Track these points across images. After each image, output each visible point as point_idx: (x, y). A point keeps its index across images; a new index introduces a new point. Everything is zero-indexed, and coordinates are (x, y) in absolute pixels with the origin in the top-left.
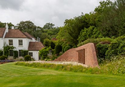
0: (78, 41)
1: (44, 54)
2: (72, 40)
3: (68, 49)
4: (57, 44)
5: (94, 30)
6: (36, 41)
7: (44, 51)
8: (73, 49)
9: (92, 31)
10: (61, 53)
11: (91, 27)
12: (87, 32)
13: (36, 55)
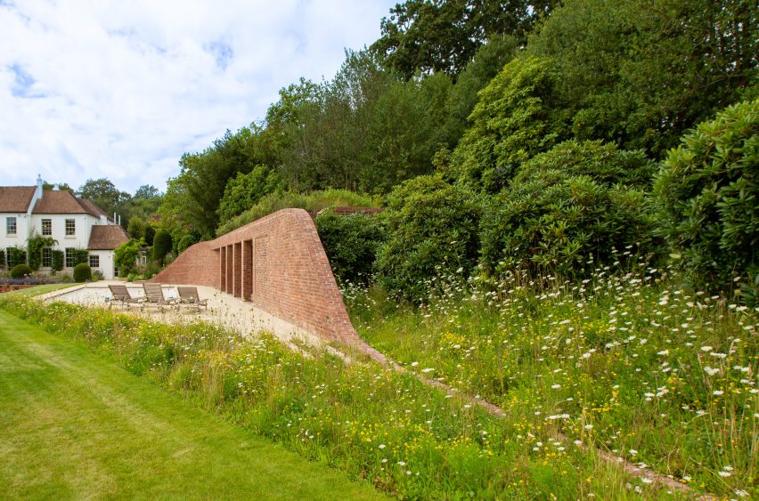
0: (217, 217)
1: (126, 259)
2: (200, 213)
3: (190, 245)
4: (158, 231)
5: (270, 178)
6: (111, 224)
8: (201, 244)
9: (262, 180)
10: (169, 256)
11: (258, 170)
12: (245, 186)
13: (107, 261)
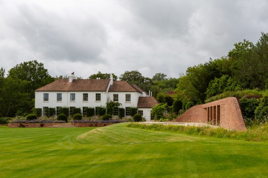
0: (205, 95)
1: (158, 112)
2: (197, 93)
3: (192, 106)
4: (175, 99)
5: (229, 80)
7: (158, 108)
8: (198, 106)
9: (226, 81)
10: (181, 111)
11: (224, 77)
12: (218, 83)
